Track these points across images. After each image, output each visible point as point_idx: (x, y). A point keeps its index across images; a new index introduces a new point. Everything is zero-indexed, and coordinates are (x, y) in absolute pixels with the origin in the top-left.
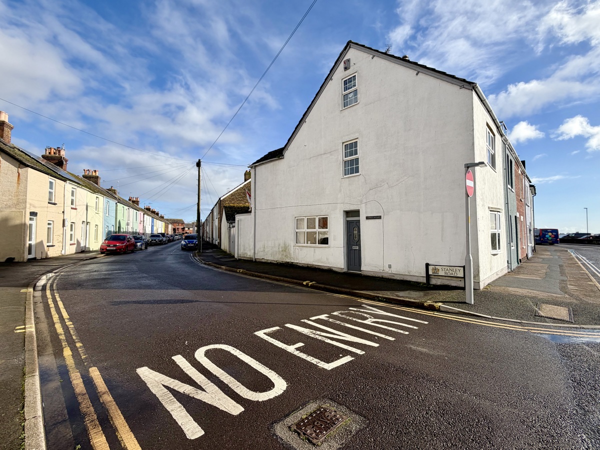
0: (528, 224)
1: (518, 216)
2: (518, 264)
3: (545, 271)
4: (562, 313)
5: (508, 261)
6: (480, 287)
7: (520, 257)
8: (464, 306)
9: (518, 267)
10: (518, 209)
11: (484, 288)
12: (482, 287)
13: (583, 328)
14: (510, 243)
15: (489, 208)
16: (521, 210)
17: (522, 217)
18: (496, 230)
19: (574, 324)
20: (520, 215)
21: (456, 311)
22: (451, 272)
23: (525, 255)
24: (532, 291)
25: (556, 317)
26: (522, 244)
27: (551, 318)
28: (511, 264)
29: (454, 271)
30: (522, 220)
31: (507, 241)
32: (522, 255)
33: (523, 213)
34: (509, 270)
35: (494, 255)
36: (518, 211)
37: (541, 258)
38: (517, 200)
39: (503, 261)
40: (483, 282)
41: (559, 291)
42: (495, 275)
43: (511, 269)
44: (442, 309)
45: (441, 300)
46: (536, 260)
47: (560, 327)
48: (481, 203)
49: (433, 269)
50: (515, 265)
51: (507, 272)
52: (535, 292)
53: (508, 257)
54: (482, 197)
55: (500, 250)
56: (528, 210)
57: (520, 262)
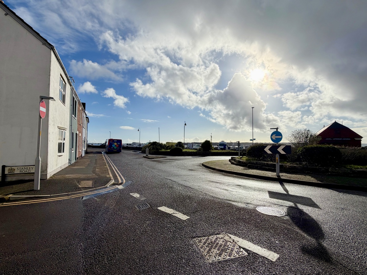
0: (84, 138)
1: (78, 133)
2: (76, 160)
3: (88, 163)
4: (90, 183)
5: (69, 159)
6: (47, 177)
7: (77, 156)
8: (32, 192)
9: (75, 162)
10: (78, 129)
11: (50, 178)
12: (48, 177)
13: (97, 189)
14: (71, 149)
15: (58, 127)
16: (80, 130)
17: (80, 134)
18: (62, 141)
19: (94, 188)
20: (79, 133)
21: (24, 198)
22: (25, 170)
23: (81, 155)
24: (78, 175)
25: (86, 187)
26: (79, 149)
27: (84, 188)
28: (71, 161)
29: (28, 169)
30: (80, 135)
31: (70, 147)
32: (78, 155)
33: (81, 132)
34: (70, 164)
35: (60, 156)
36: (78, 130)
37: (88, 156)
38: (78, 124)
39: (66, 159)
40: (50, 174)
41: (91, 173)
42: (60, 168)
43: (71, 163)
44: (11, 199)
45: (12, 192)
46: (86, 157)
47: (87, 191)
48: (52, 123)
49: (9, 170)
50: (73, 161)
51: (68, 165)
52: (80, 175)
53: (69, 157)
54: (53, 120)
55: (63, 153)
56: (84, 130)
57: (77, 159)
